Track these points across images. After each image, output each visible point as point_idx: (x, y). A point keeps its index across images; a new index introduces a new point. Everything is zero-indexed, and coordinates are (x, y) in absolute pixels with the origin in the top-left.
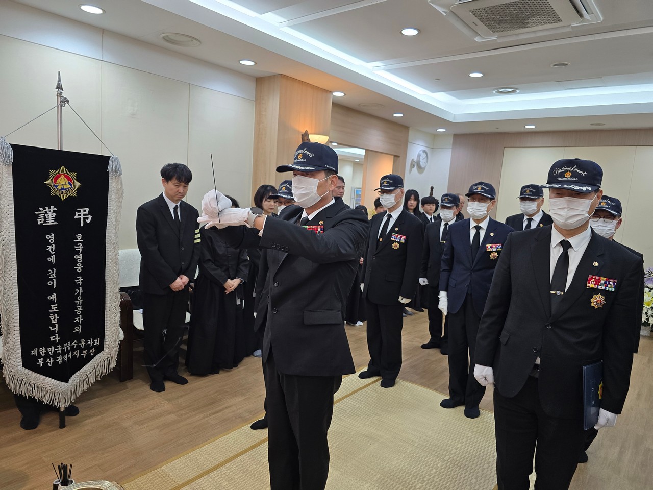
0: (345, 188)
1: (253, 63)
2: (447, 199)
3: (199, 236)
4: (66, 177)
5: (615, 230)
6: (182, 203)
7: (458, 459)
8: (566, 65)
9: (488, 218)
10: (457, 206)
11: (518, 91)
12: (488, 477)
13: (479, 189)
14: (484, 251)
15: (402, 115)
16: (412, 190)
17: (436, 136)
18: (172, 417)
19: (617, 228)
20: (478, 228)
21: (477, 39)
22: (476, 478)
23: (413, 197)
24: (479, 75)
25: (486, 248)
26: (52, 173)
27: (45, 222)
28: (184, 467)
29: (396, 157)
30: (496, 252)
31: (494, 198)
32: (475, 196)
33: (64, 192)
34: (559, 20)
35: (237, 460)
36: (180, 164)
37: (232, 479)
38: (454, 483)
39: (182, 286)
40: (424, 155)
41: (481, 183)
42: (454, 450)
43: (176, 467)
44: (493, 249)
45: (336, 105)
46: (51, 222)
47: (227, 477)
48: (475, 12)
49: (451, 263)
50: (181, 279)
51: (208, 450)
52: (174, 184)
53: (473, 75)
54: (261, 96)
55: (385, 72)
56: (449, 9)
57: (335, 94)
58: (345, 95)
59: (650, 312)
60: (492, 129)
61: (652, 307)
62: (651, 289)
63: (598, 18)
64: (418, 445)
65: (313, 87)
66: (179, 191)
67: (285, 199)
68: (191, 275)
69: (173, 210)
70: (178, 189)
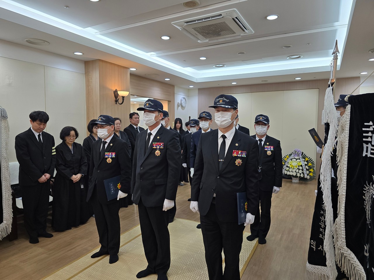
1: (82, 54)
2: (192, 122)
3: (55, 150)
5: (267, 130)
6: (43, 133)
8: (244, 53)
9: (210, 129)
11: (225, 66)
13: (204, 115)
15: (169, 80)
16: (178, 118)
17: (189, 90)
21: (199, 41)
23: (178, 122)
24: (205, 58)
29: (169, 101)
31: (211, 119)
32: (203, 118)
34: (234, 33)
35: (85, 271)
39: (46, 180)
40: (184, 100)
41: (204, 112)
45: (132, 75)
48: (195, 29)
49: (194, 153)
50: (45, 176)
51: (67, 269)
52: (37, 124)
53: (202, 58)
54: (88, 72)
55: (157, 57)
56: (182, 27)
57: (131, 69)
58: (137, 69)
59: (297, 171)
60: (216, 85)
61: (298, 168)
62: (297, 159)
63: (252, 32)
64: (185, 248)
65: (118, 66)
66: (41, 127)
67: (100, 125)
68: (52, 174)
69: (38, 137)
70: (40, 126)
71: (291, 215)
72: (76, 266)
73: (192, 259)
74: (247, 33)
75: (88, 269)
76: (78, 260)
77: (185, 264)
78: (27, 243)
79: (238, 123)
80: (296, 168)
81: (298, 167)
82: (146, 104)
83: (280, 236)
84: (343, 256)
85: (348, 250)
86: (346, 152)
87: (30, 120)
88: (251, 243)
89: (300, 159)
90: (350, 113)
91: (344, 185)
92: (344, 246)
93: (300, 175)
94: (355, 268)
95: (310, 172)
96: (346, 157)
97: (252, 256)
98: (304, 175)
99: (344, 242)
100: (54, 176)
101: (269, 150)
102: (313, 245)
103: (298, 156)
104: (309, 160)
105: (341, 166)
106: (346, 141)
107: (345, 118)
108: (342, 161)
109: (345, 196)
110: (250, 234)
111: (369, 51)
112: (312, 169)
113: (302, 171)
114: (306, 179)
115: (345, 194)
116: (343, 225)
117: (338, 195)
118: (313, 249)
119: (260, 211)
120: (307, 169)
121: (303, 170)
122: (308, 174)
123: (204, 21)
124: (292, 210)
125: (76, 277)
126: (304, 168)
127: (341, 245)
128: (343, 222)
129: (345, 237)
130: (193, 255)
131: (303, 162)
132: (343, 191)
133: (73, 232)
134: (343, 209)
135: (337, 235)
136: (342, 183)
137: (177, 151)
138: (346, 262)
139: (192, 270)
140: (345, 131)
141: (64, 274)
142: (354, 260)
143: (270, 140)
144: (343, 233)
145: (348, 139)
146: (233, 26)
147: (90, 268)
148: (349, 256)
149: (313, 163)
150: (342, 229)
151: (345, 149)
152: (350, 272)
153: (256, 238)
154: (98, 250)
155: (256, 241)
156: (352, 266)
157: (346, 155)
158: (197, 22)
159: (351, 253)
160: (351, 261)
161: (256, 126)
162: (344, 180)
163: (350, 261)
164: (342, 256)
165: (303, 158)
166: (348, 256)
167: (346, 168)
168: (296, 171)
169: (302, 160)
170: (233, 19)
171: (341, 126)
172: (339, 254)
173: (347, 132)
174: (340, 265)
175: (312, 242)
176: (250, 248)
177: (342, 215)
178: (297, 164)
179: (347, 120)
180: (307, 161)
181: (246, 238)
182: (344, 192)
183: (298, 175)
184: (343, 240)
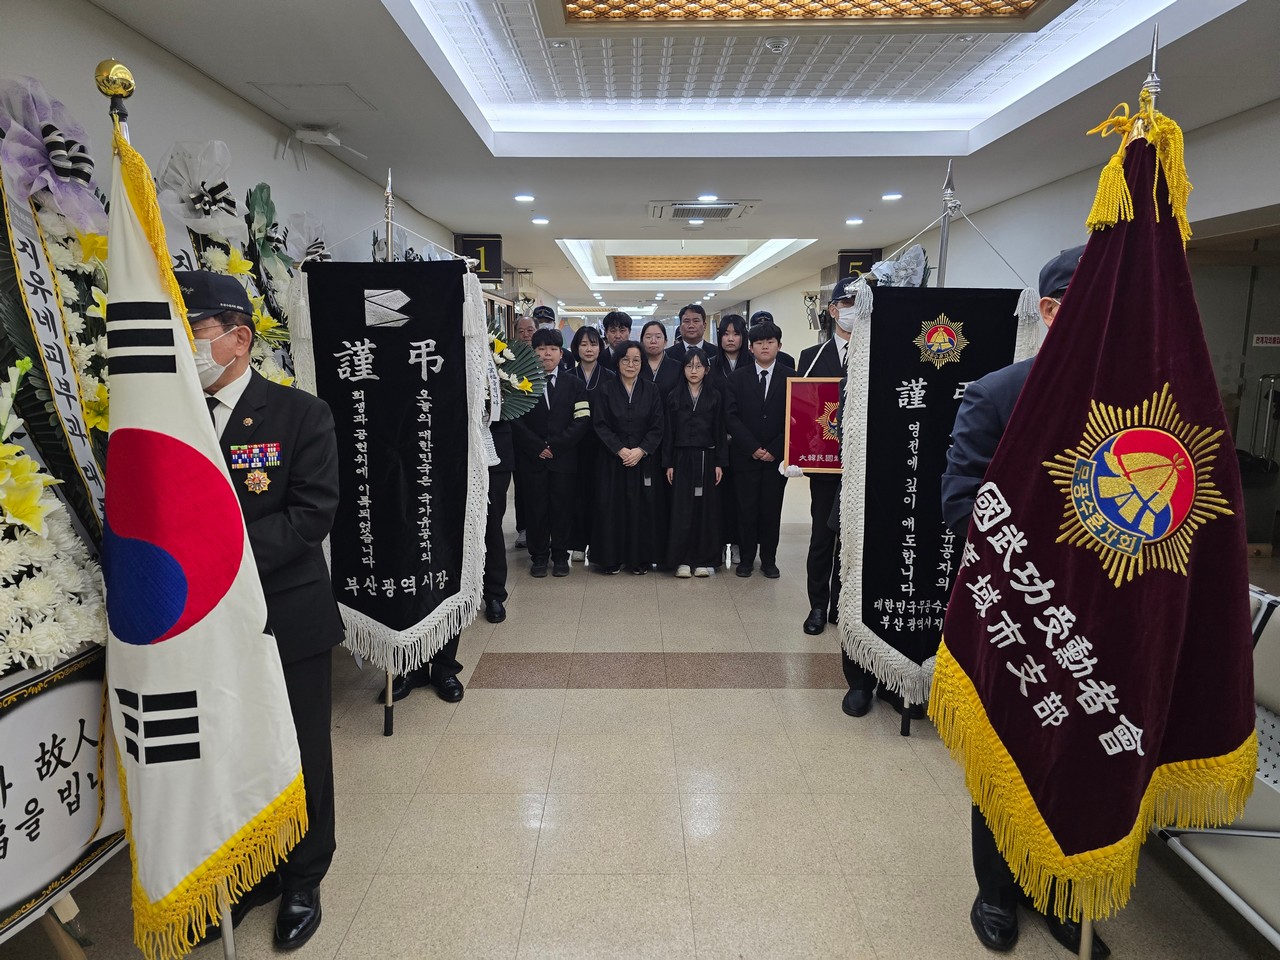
4: (947, 331)
26: (926, 325)
27: (909, 403)
33: (941, 356)
46: (917, 404)
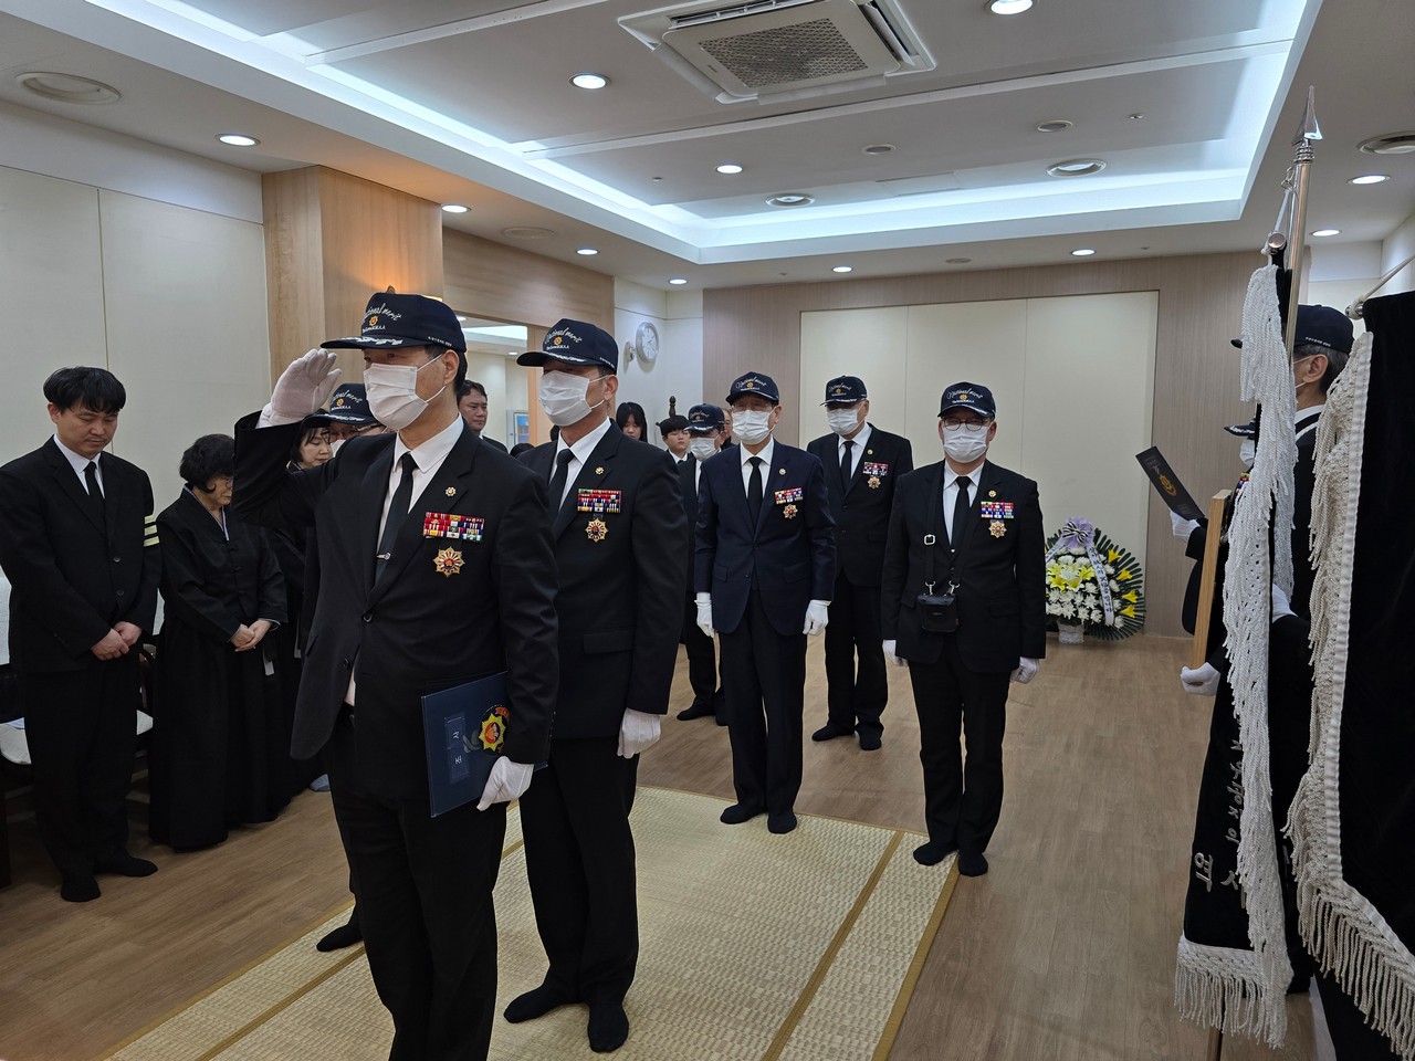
0: (488, 407)
1: (250, 142)
2: (698, 418)
3: (154, 529)
5: (987, 444)
6: (107, 458)
7: (760, 910)
8: (889, 149)
9: (771, 443)
10: (720, 427)
11: (812, 201)
12: (816, 931)
13: (750, 387)
14: (771, 504)
15: (595, 252)
16: (630, 404)
17: (669, 294)
18: (128, 947)
19: (989, 439)
20: (755, 462)
21: (721, 98)
22: (795, 938)
23: (631, 418)
24: (735, 169)
25: (775, 498)
28: (170, 1043)
30: (793, 503)
31: (777, 400)
32: (745, 400)
34: (862, 66)
35: (296, 1004)
36: (93, 369)
37: (288, 1045)
38: (756, 954)
39: (123, 646)
40: (649, 334)
41: (751, 375)
42: (752, 897)
43: (150, 1046)
44: (789, 498)
45: (452, 232)
47: (276, 1043)
48: (710, 46)
49: (711, 536)
50: (119, 632)
51: (226, 999)
52: (79, 417)
53: (725, 169)
54: (276, 215)
55: (551, 162)
56: (660, 40)
57: (448, 208)
58: (469, 209)
59: (1079, 599)
60: (774, 277)
61: (1081, 589)
62: (1076, 557)
63: (927, 63)
64: (683, 901)
65: (397, 193)
66: (93, 432)
67: (343, 425)
68: (145, 625)
69: (83, 474)
70: (89, 427)
71: (1069, 763)
72: (261, 986)
73: (716, 940)
74: (909, 67)
75: (309, 994)
76: (267, 962)
77: (689, 962)
78: (53, 900)
79: (867, 419)
80: (1076, 590)
81: (1082, 586)
82: (554, 338)
83: (1035, 845)
84: (1329, 915)
85: (1350, 895)
86: (1352, 518)
87: (49, 406)
88: (933, 874)
89: (1090, 554)
90: (1369, 366)
91: (1339, 646)
92: (1333, 878)
93: (1089, 614)
94: (1377, 959)
95: (1125, 603)
96: (1351, 535)
97: (942, 919)
98: (1103, 613)
99: (1333, 862)
100: (156, 631)
101: (998, 516)
102: (1202, 871)
103: (1080, 545)
104: (1121, 557)
105: (1325, 574)
106: (1351, 477)
107: (1347, 386)
108: (1332, 551)
109: (1341, 689)
110: (924, 839)
111: (1359, 147)
112: (1133, 592)
113: (1097, 599)
114: (1112, 629)
115: (1343, 678)
116: (1332, 799)
117: (1313, 685)
118: (1205, 883)
119: (964, 753)
120: (1113, 593)
121: (1098, 596)
122: (1119, 611)
123: (746, 12)
124: (1068, 746)
125: (264, 1028)
126: (1102, 589)
127: (1323, 876)
128: (1333, 789)
129: (1339, 842)
130: (717, 924)
131: (1101, 566)
132: (1336, 668)
133: (241, 852)
134: (1335, 737)
135: (1305, 838)
136: (1329, 636)
137: (672, 526)
138: (1340, 938)
139: (719, 982)
140: (1346, 434)
141: (212, 1017)
142: (1376, 932)
143: (1001, 482)
144: (1333, 827)
145: (1360, 467)
146: (858, 36)
147: (315, 989)
148: (1354, 914)
149: (1135, 570)
150: (1329, 813)
151: (1346, 505)
152: (1358, 976)
153: (949, 852)
154: (343, 918)
155: (949, 863)
156: (1368, 952)
157: (1351, 528)
158: (719, 17)
159: (1362, 905)
160: (1361, 933)
161: (944, 429)
162: (1340, 627)
163: (1357, 932)
164: (1326, 917)
165: (1100, 552)
166: (1349, 916)
167: (1348, 579)
168: (1073, 601)
169: (1093, 559)
170: (862, 8)
171: (1332, 415)
172: (1315, 909)
173: (1354, 438)
174: (1318, 951)
175: (1200, 860)
176: (932, 893)
177: (1328, 759)
178: (1076, 573)
179: (1358, 392)
180: (1114, 564)
181: (911, 856)
182: (1339, 673)
183: (1083, 615)
184: (1331, 857)
